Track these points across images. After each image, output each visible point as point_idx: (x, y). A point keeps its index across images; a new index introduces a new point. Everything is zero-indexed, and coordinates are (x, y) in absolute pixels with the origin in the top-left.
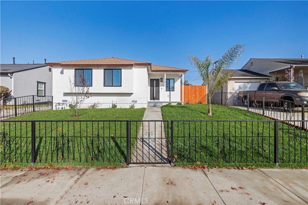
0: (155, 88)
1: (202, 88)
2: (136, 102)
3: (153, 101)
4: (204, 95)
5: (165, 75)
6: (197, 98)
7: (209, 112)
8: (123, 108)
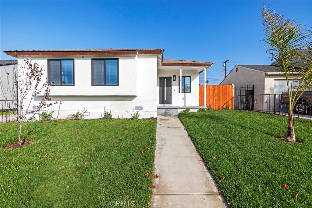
0: (165, 88)
1: (227, 88)
2: (141, 108)
4: (230, 98)
5: (181, 71)
6: (220, 102)
7: (289, 134)
8: (121, 118)
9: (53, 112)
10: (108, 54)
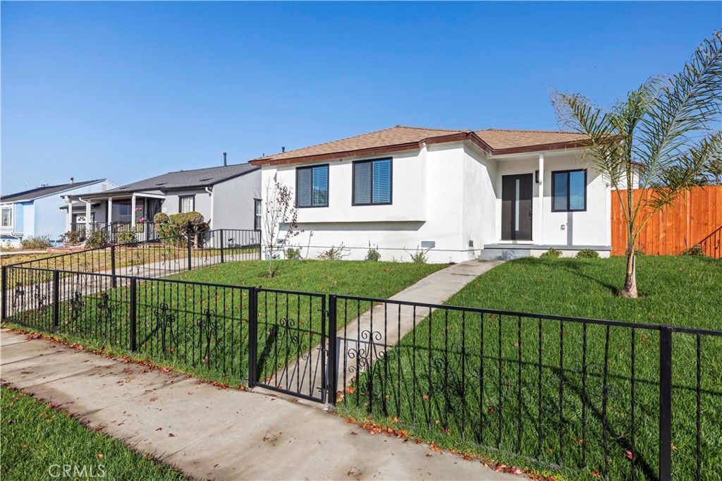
0: (517, 203)
2: (432, 245)
3: (511, 242)
5: (541, 161)
6: (682, 235)
7: (627, 287)
8: (399, 260)
9: (301, 247)
10: (376, 152)
